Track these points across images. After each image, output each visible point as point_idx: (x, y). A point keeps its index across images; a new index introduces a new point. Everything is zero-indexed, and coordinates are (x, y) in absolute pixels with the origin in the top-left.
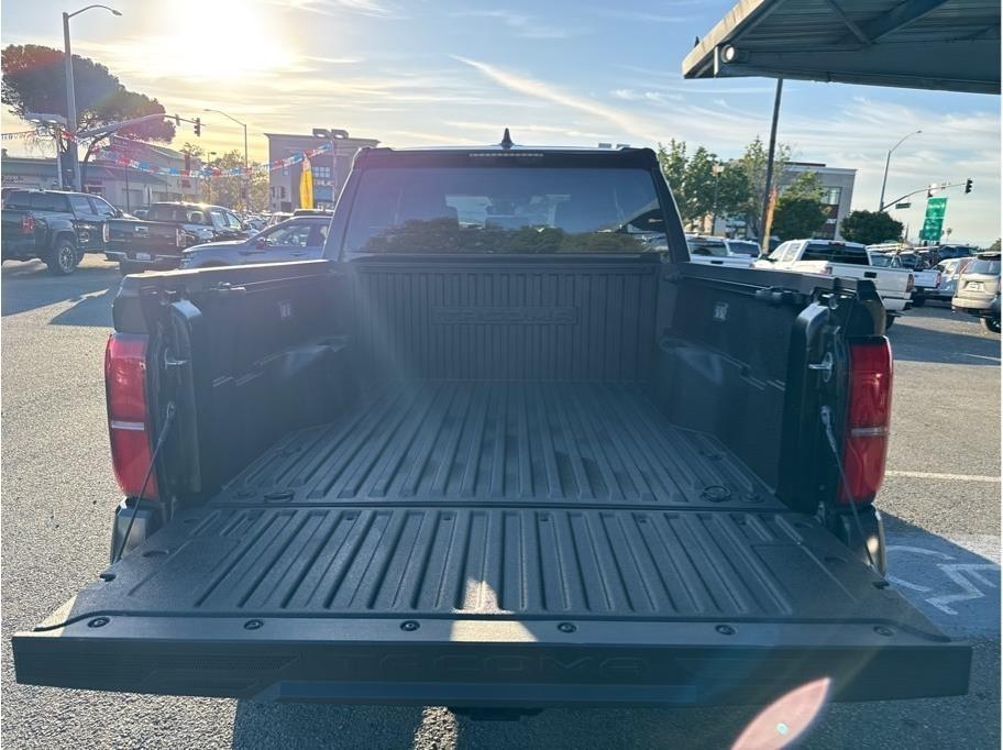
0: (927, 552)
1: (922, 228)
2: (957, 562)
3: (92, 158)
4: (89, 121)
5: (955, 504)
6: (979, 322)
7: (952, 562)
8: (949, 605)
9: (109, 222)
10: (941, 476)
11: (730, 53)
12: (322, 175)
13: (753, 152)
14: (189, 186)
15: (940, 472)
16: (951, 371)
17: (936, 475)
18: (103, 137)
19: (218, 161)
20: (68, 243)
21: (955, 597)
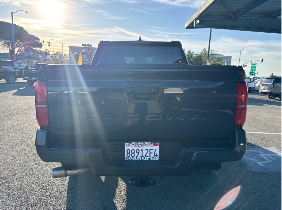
0: (256, 151)
1: (250, 72)
2: (264, 154)
3: (18, 53)
4: (18, 42)
5: (263, 139)
6: (266, 96)
7: (263, 153)
8: (262, 164)
9: (24, 69)
10: (258, 133)
11: (198, 21)
12: (84, 58)
13: (203, 51)
14: (46, 61)
15: (258, 132)
16: (260, 108)
17: (257, 133)
18: (22, 47)
19: (55, 54)
20: (12, 75)
21: (264, 162)
